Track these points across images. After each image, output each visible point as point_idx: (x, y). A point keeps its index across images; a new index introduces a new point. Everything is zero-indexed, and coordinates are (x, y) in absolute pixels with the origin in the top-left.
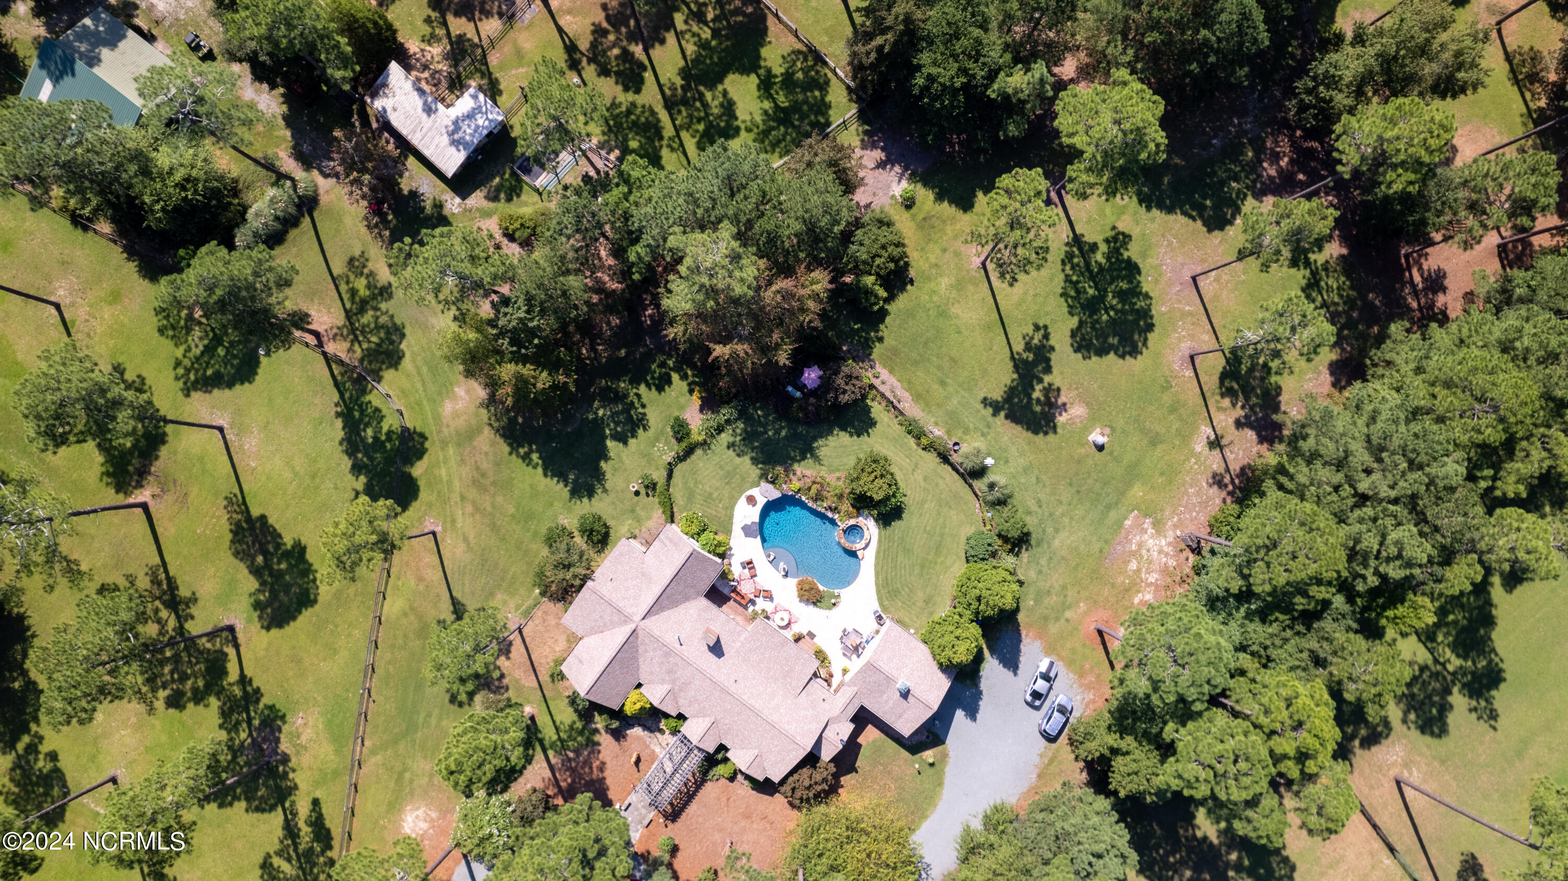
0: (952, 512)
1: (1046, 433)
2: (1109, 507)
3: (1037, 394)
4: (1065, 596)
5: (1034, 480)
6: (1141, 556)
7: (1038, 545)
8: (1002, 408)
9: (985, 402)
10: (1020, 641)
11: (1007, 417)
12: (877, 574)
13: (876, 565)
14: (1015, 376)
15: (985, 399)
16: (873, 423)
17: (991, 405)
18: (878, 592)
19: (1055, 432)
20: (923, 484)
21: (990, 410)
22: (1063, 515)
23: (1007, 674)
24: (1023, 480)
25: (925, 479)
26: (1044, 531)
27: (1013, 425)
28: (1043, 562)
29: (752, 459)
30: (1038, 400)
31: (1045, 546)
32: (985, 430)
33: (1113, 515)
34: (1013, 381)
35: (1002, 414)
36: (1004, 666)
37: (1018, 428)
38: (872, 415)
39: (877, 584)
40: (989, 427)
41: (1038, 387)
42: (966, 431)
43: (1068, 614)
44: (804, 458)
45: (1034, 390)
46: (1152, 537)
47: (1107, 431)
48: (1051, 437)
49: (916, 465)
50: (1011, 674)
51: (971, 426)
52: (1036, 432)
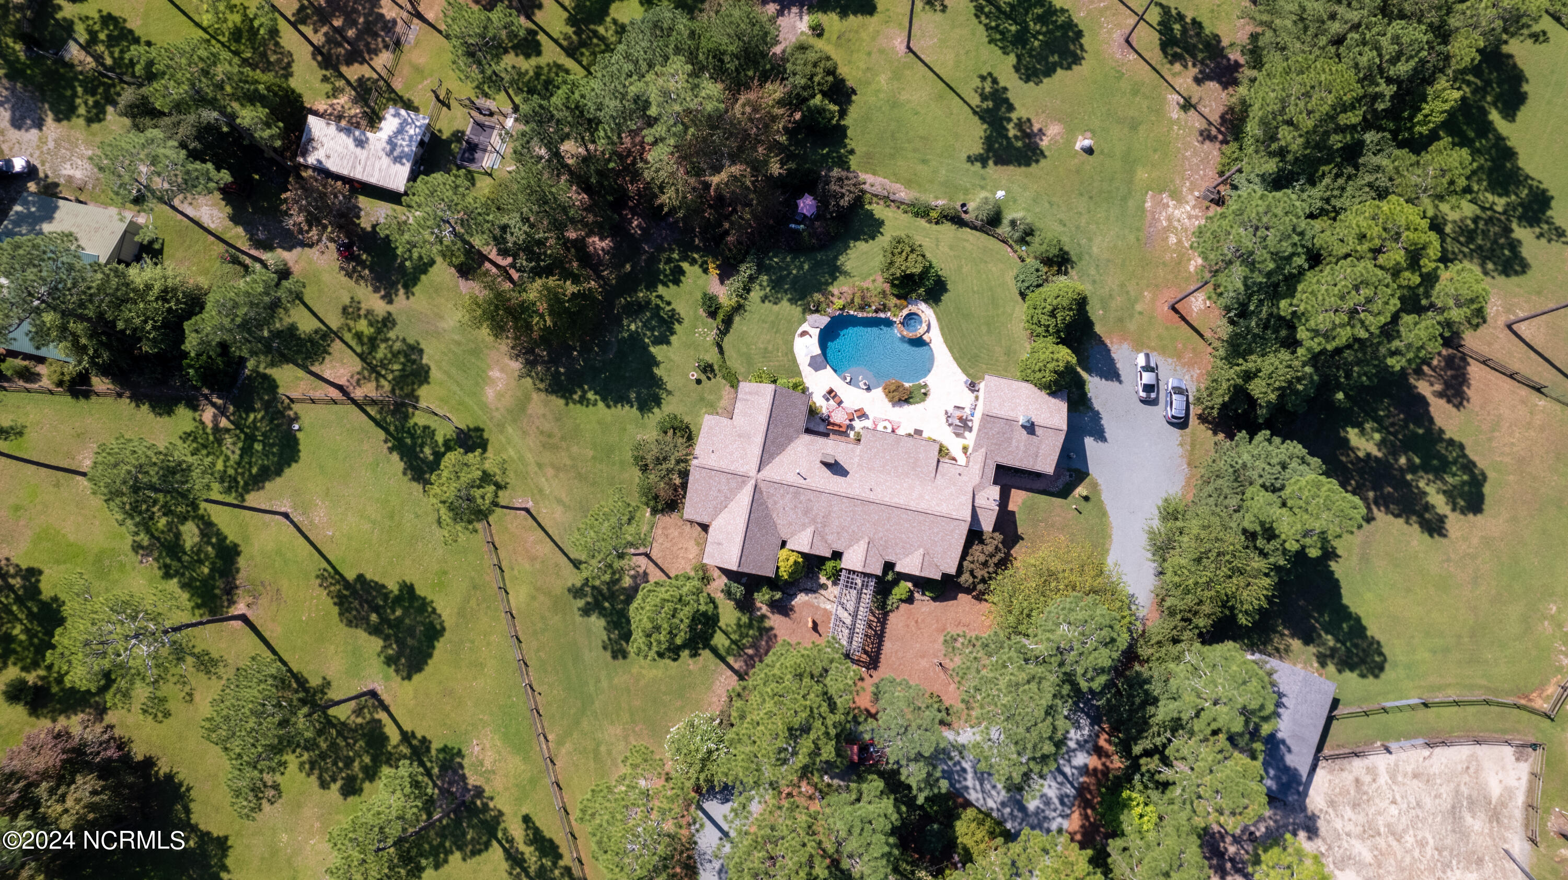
0: (990, 266)
1: (1037, 161)
2: (1124, 199)
3: (1012, 132)
4: (1127, 293)
5: (1047, 205)
6: (1176, 229)
7: (1081, 259)
8: (988, 158)
9: (970, 159)
10: (1108, 351)
11: (996, 163)
12: (951, 349)
13: (946, 341)
14: (985, 126)
15: (969, 157)
16: (881, 223)
17: (976, 160)
18: (960, 365)
19: (1045, 157)
20: (952, 253)
21: (978, 165)
22: (1088, 223)
23: (1114, 385)
24: (1037, 210)
25: (951, 248)
26: (1079, 245)
27: (1005, 167)
28: (1092, 271)
29: (790, 300)
30: (1016, 137)
31: (1087, 257)
32: (982, 183)
33: (1131, 203)
34: (985, 131)
35: (991, 163)
36: (1107, 379)
37: (1011, 168)
38: (877, 216)
39: (955, 359)
40: (984, 179)
41: (1010, 126)
42: (966, 191)
43: (1138, 307)
44: (835, 279)
45: (1007, 130)
46: (1175, 208)
47: (1089, 134)
48: (1043, 162)
49: (937, 239)
50: (1116, 384)
51: (968, 185)
52: (1028, 164)
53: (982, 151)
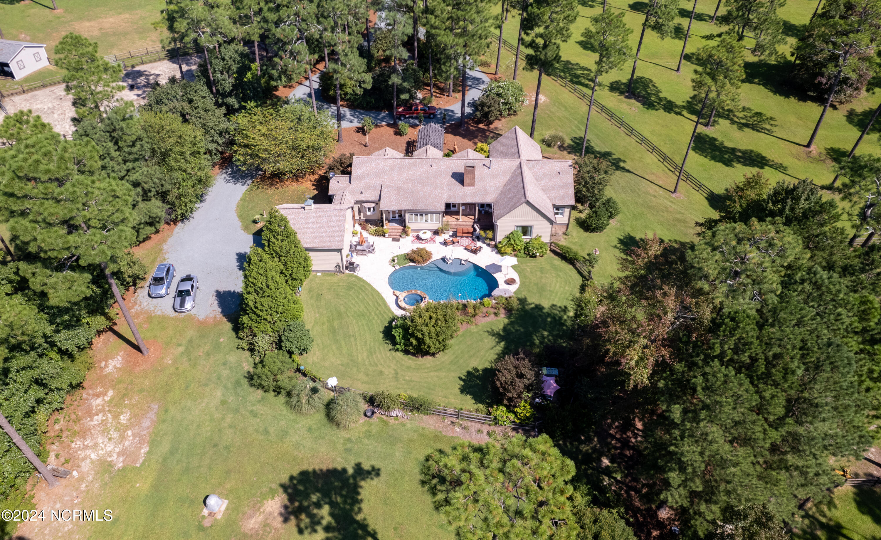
4: (190, 360)
5: (271, 430)
8: (354, 476)
9: (375, 472)
10: (222, 312)
11: (344, 470)
12: (374, 290)
13: (379, 294)
14: (359, 517)
15: (378, 475)
17: (369, 473)
18: (364, 281)
19: (280, 485)
21: (366, 466)
28: (225, 373)
35: (350, 471)
36: (230, 292)
37: (324, 468)
39: (369, 285)
43: (181, 349)
48: (284, 477)
50: (222, 289)
52: (304, 473)
53: (362, 483)
